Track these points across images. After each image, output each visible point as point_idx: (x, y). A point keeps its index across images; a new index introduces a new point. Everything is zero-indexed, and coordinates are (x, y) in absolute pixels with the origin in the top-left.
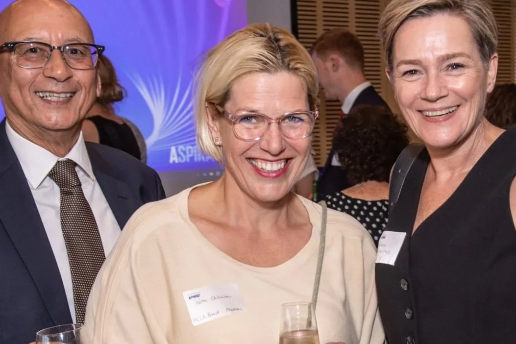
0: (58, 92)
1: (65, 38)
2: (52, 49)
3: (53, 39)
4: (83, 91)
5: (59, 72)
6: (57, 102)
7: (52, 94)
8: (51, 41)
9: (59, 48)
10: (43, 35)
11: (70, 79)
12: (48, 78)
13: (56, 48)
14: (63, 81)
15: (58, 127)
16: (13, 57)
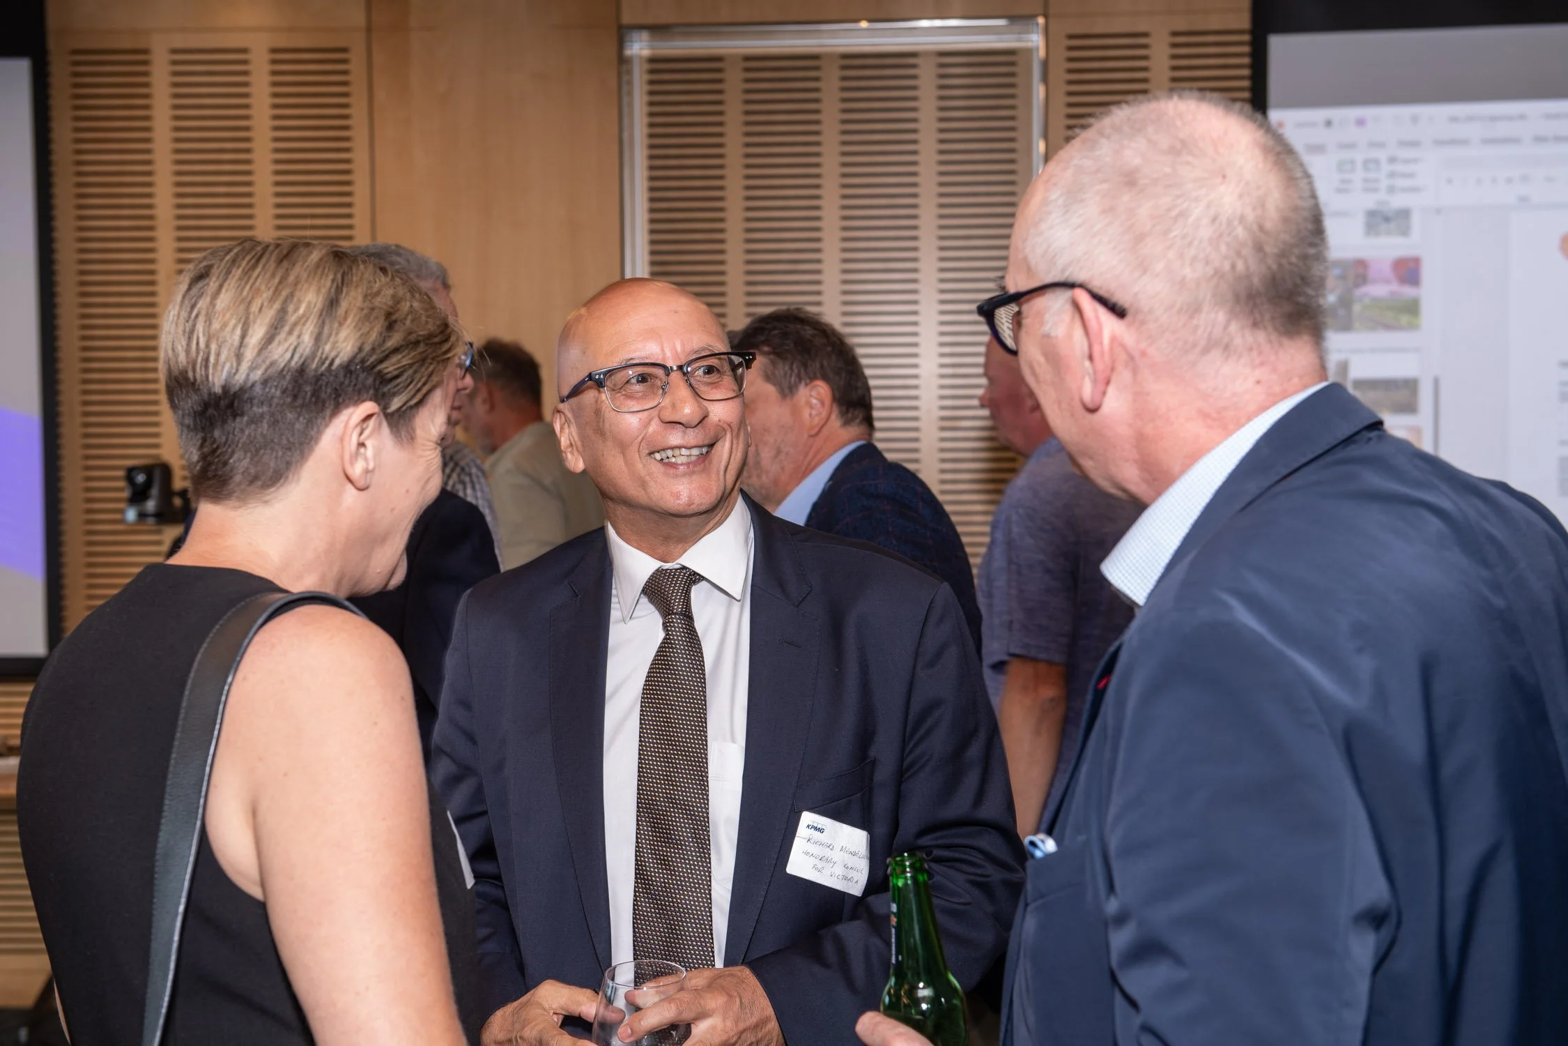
0: (689, 445)
1: (688, 349)
2: (667, 370)
3: (668, 354)
4: (728, 436)
5: (687, 410)
6: (688, 464)
7: (677, 452)
8: (664, 359)
9: (680, 368)
10: (650, 350)
11: (706, 419)
12: (668, 424)
13: (675, 368)
14: (696, 426)
15: (694, 508)
16: (605, 396)
